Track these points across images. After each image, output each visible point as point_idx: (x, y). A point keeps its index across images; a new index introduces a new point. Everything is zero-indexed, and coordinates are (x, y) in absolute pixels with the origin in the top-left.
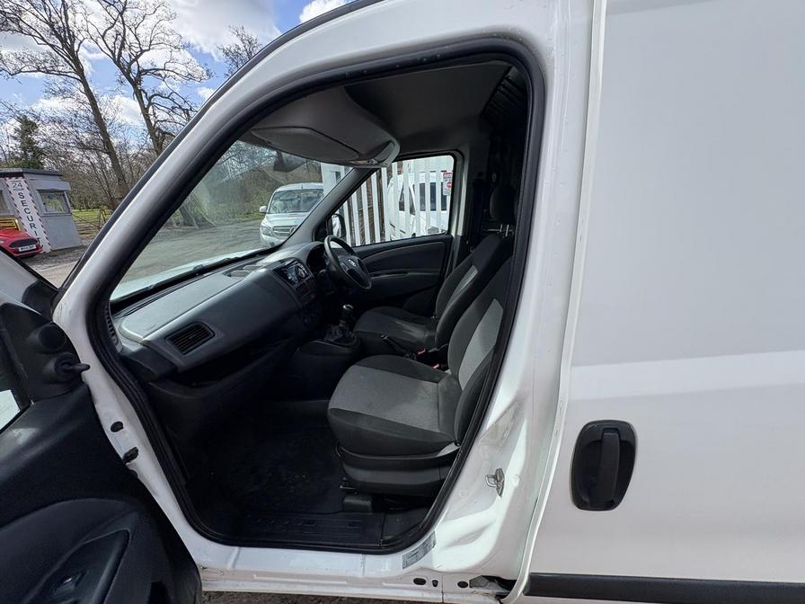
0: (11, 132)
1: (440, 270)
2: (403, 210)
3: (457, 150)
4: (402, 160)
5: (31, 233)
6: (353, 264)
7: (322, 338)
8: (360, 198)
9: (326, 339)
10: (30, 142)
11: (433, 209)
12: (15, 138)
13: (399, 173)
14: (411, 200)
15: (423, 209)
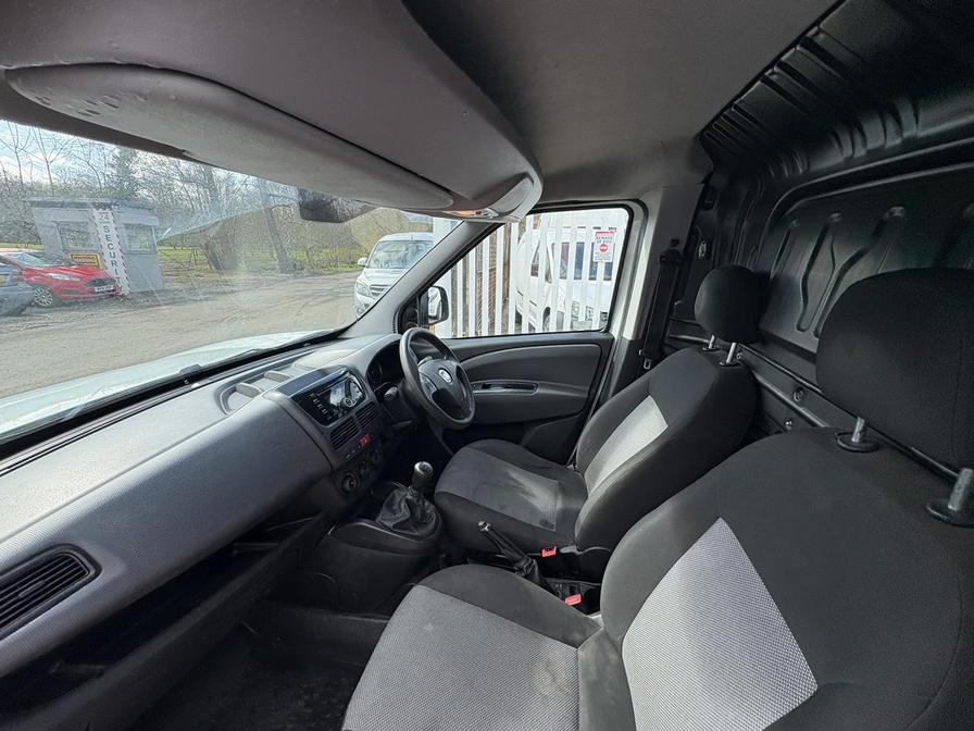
0: (110, 159)
1: (588, 388)
2: (536, 275)
3: (637, 201)
4: (542, 211)
5: (111, 271)
6: (446, 377)
7: (372, 517)
8: (479, 257)
9: (379, 519)
10: (128, 171)
11: (578, 277)
12: (113, 166)
13: (535, 226)
14: (548, 264)
15: (563, 277)
